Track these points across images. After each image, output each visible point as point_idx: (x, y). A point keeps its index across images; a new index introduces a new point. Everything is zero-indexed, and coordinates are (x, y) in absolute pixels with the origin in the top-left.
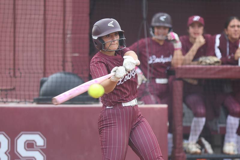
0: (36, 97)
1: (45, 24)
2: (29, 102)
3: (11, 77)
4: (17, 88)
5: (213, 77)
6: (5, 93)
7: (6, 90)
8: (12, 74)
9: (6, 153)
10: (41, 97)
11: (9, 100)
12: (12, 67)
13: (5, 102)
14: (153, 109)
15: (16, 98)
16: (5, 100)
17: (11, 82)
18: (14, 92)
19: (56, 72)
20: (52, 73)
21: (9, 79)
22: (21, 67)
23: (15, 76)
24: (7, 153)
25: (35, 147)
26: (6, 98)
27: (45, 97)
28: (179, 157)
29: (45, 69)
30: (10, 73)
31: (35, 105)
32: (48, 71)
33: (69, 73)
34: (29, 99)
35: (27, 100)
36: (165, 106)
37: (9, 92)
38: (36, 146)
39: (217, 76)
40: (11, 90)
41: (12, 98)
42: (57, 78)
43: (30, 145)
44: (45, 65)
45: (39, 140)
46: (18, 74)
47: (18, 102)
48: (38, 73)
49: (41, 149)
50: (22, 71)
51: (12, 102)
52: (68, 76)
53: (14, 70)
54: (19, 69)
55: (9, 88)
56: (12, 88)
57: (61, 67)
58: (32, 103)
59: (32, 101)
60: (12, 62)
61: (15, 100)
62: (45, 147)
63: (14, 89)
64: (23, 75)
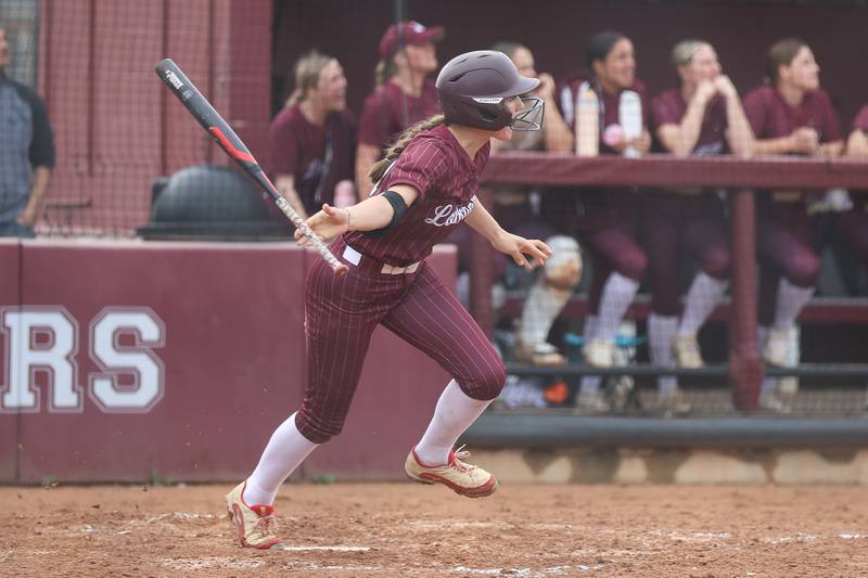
0: (142, 224)
2: (125, 236)
3: (80, 175)
4: (96, 201)
5: (561, 180)
6: (63, 213)
7: (69, 207)
8: (84, 167)
9: (67, 358)
10: (153, 225)
11: (78, 230)
12: (84, 150)
13: (66, 236)
15: (94, 225)
16: (65, 229)
17: (82, 187)
18: (86, 212)
19: (187, 166)
20: (178, 168)
21: (76, 181)
22: (103, 151)
23: (91, 173)
24: (72, 358)
25: (138, 342)
26: (69, 224)
27: (163, 225)
29: (164, 157)
30: (76, 165)
31: (138, 243)
32: (170, 162)
33: (220, 168)
34: (126, 227)
35: (121, 230)
36: (451, 249)
37: (76, 212)
38: (141, 340)
39: (571, 180)
40: (81, 207)
41: (82, 224)
42: (190, 179)
43: (126, 340)
44: (164, 147)
45: (148, 327)
46: (98, 169)
47: (100, 236)
48: (146, 166)
49: (154, 350)
50: (106, 160)
51: (83, 235)
52: (216, 175)
53: (90, 156)
54: (99, 157)
55: (75, 200)
56: (85, 200)
57: (201, 154)
58: (132, 238)
59: (132, 232)
60: (83, 139)
61: (90, 230)
62: (162, 344)
63: (89, 205)
64: (109, 170)
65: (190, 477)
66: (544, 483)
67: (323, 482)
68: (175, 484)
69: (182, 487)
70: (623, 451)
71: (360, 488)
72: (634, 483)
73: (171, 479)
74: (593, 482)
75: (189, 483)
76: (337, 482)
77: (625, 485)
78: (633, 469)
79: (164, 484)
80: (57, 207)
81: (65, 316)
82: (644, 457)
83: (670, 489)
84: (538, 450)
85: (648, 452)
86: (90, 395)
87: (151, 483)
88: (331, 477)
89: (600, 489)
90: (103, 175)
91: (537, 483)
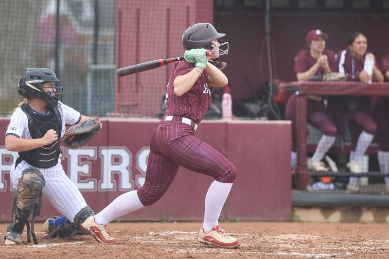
0: (158, 112)
1: (168, 38)
2: (152, 117)
3: (132, 91)
4: (139, 103)
5: (337, 93)
6: (126, 108)
7: (128, 106)
8: (134, 89)
9: (127, 168)
11: (131, 114)
13: (127, 117)
14: (276, 125)
16: (127, 115)
17: (133, 97)
18: (135, 108)
21: (131, 94)
22: (142, 81)
23: (137, 91)
24: (129, 168)
26: (128, 112)
28: (303, 174)
30: (131, 88)
31: (156, 120)
34: (152, 114)
35: (149, 115)
36: (289, 122)
39: (340, 93)
40: (133, 106)
41: (133, 112)
46: (140, 89)
47: (141, 117)
50: (143, 85)
51: (133, 116)
53: (137, 83)
54: (141, 84)
55: (130, 103)
56: (134, 103)
59: (154, 116)
61: (137, 115)
63: (136, 105)
64: (145, 90)
65: (179, 219)
66: (329, 222)
67: (235, 221)
68: (172, 222)
69: (175, 223)
70: (363, 209)
71: (250, 224)
72: (368, 222)
73: (171, 219)
74: (351, 222)
75: (178, 221)
76: (241, 221)
77: (364, 223)
78: (368, 216)
79: (168, 221)
80: (123, 106)
81: (126, 150)
82: (373, 212)
83: (384, 225)
84: (327, 208)
85: (375, 209)
86: (137, 184)
87: (162, 221)
88: (238, 219)
89: (353, 225)
90: (142, 91)
91: (326, 222)
